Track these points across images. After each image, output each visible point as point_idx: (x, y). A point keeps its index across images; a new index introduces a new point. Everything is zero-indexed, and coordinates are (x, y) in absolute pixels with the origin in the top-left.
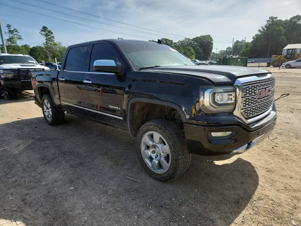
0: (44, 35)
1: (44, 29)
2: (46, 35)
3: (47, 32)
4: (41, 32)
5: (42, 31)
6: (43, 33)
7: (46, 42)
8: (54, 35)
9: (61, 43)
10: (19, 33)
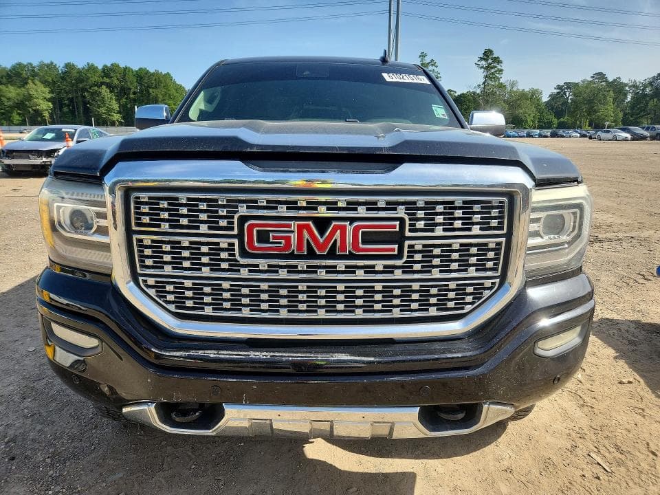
0: (482, 67)
1: (487, 54)
2: (488, 68)
3: (490, 61)
4: (478, 63)
5: (481, 59)
6: (483, 63)
7: (484, 83)
8: (503, 66)
9: (517, 82)
10: (437, 67)
